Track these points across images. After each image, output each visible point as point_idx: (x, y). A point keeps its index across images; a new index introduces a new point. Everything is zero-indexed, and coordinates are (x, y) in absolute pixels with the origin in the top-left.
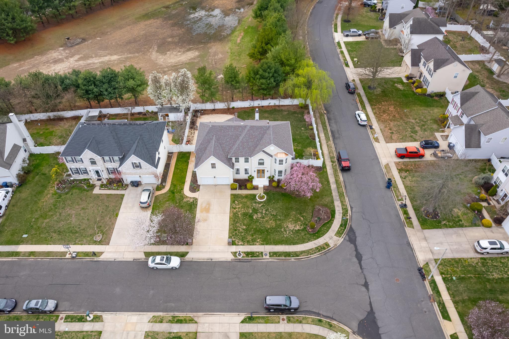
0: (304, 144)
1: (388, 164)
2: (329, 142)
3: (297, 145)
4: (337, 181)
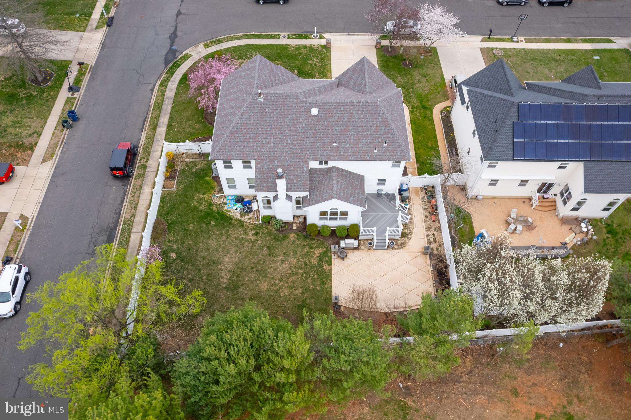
1: (44, 161)
2: (128, 217)
3: (201, 204)
4: (154, 129)
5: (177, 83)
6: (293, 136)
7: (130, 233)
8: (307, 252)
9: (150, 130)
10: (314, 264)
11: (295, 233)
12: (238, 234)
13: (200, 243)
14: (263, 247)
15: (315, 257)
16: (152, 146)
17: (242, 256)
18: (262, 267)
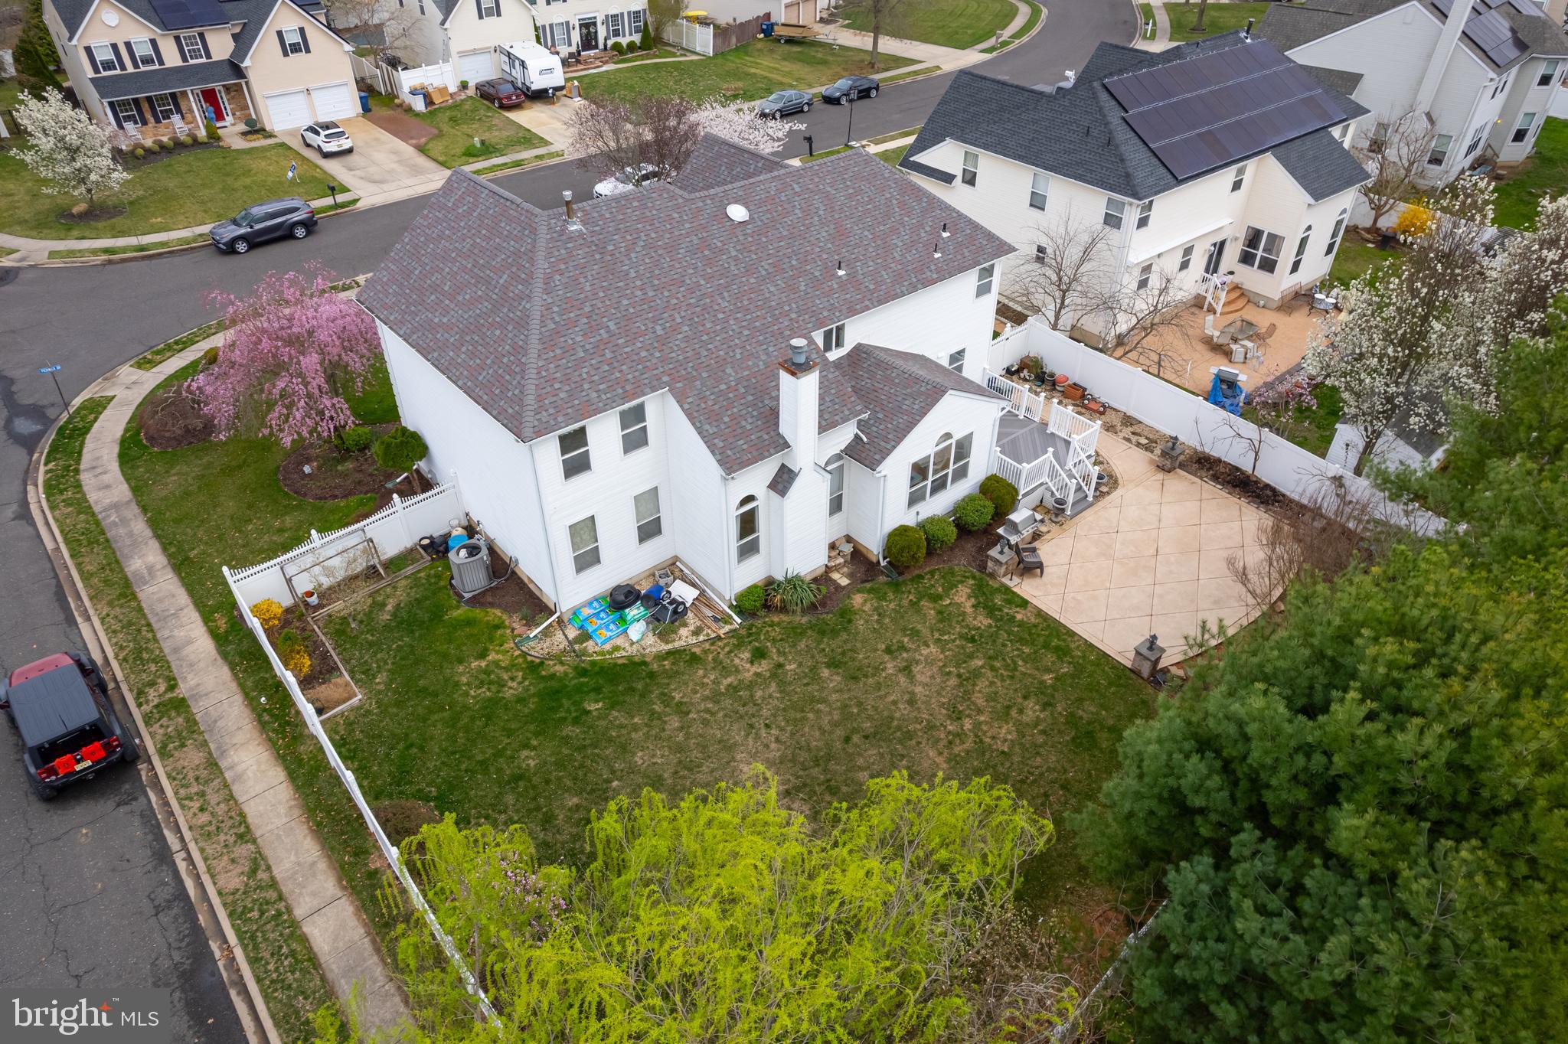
0: (453, 722)
2: (233, 880)
3: (501, 684)
5: (115, 466)
6: (727, 287)
7: (295, 924)
8: (940, 612)
9: (110, 604)
10: (990, 626)
11: (859, 591)
12: (703, 685)
13: (609, 781)
14: (813, 669)
15: (969, 610)
16: (156, 640)
17: (782, 730)
18: (870, 718)
